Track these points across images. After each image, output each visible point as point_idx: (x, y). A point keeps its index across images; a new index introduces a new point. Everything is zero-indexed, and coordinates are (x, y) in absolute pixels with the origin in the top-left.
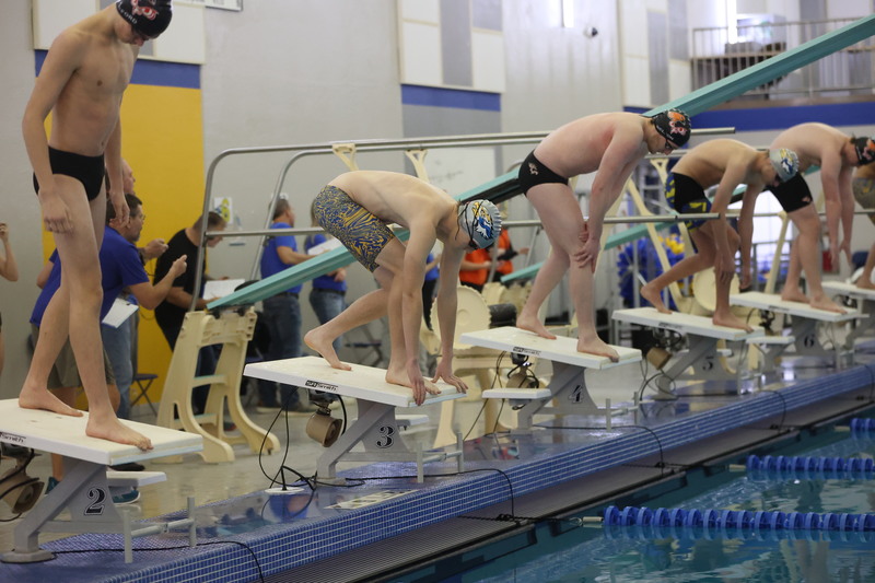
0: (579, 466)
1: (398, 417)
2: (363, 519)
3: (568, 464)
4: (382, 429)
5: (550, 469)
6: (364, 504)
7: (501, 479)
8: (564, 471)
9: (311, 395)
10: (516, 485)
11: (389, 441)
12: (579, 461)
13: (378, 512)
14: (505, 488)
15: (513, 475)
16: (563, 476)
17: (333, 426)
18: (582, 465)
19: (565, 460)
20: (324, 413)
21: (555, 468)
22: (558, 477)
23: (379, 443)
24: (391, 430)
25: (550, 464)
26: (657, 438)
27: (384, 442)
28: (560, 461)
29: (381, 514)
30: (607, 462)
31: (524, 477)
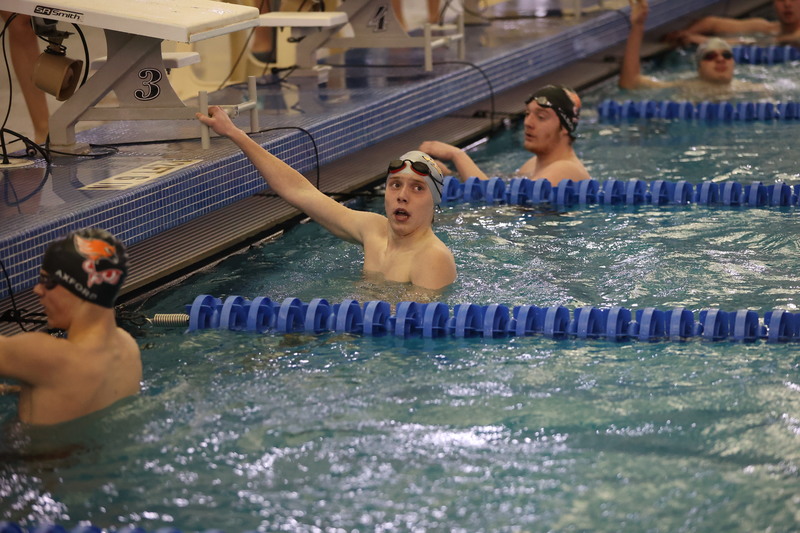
0: (396, 119)
1: (165, 55)
2: (138, 204)
3: (383, 117)
4: (143, 74)
5: (362, 125)
6: (135, 183)
7: (304, 140)
8: (378, 126)
9: (37, 26)
10: (323, 148)
11: (154, 91)
12: (395, 112)
13: (156, 194)
14: (309, 154)
15: (318, 135)
16: (377, 134)
17: (71, 70)
18: (400, 117)
19: (379, 111)
20: (56, 52)
21: (367, 123)
22: (372, 136)
23: (139, 94)
24: (156, 76)
25: (361, 118)
26: (486, 77)
27: (147, 91)
28: (374, 113)
29: (159, 195)
30: (428, 114)
31: (330, 138)
